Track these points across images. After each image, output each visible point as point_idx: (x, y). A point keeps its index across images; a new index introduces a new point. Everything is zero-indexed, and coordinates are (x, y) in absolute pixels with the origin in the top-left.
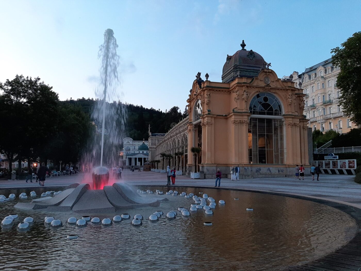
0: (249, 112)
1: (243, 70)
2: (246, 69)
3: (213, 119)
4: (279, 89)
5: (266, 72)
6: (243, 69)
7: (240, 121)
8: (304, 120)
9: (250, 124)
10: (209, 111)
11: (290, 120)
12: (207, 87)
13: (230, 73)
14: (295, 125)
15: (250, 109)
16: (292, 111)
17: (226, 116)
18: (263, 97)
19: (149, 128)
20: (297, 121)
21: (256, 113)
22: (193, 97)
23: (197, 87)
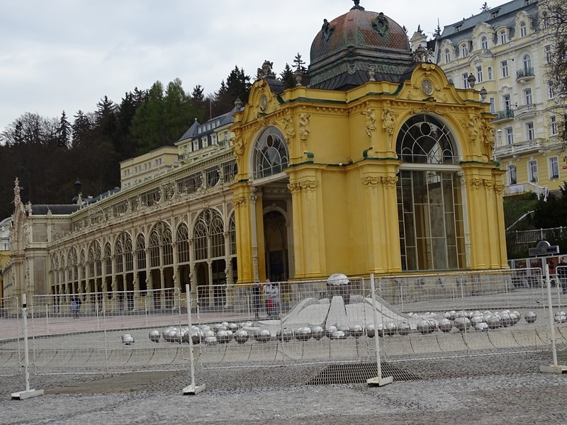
0: (397, 157)
1: (367, 58)
2: (374, 57)
3: (319, 174)
4: (450, 107)
5: (425, 70)
6: (367, 56)
7: (381, 177)
8: (496, 171)
9: (398, 184)
10: (311, 156)
11: (475, 172)
12: (299, 99)
13: (335, 65)
14: (484, 183)
15: (398, 151)
16: (477, 153)
17: (345, 168)
18: (419, 125)
19: (17, 189)
20: (487, 175)
21: (408, 160)
22: (251, 119)
23: (264, 97)
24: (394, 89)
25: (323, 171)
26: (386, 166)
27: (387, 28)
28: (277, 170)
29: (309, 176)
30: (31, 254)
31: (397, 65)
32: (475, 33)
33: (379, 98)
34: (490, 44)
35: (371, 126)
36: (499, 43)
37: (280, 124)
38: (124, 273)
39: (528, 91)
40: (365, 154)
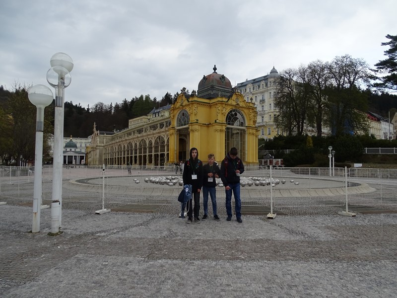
0: (226, 123)
2: (220, 89)
4: (244, 108)
5: (237, 95)
6: (217, 89)
7: (220, 129)
8: (257, 131)
9: (226, 132)
10: (197, 120)
11: (251, 130)
12: (195, 101)
13: (206, 91)
14: (253, 134)
15: (226, 121)
16: (252, 124)
17: (208, 125)
18: (233, 113)
19: (95, 126)
20: (254, 131)
21: (229, 124)
22: (177, 107)
23: (182, 99)
24: (227, 100)
25: (201, 126)
26: (222, 126)
27: (225, 80)
28: (185, 125)
29: (196, 127)
30: (98, 147)
31: (227, 92)
32: (247, 86)
33: (222, 103)
34: (252, 90)
35: (218, 112)
36: (255, 90)
37: (187, 109)
38: (130, 156)
39: (263, 106)
40: (216, 121)
